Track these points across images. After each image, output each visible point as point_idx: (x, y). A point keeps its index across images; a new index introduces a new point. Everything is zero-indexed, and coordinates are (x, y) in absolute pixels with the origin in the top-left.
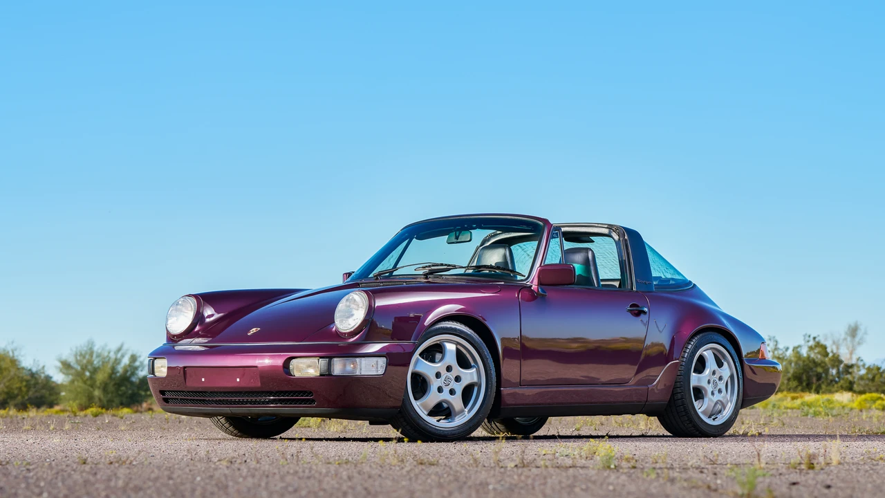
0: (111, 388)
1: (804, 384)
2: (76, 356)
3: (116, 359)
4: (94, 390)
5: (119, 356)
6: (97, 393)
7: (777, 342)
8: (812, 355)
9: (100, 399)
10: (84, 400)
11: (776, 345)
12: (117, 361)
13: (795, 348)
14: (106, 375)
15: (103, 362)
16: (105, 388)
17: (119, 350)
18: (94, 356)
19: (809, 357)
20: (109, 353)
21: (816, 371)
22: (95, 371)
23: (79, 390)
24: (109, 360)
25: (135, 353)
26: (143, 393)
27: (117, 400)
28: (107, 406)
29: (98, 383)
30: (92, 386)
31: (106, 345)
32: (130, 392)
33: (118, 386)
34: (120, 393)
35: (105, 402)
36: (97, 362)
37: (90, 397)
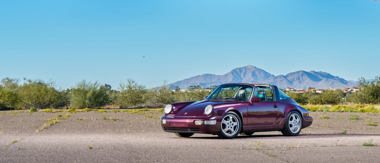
0: (92, 99)
1: (375, 97)
2: (78, 86)
4: (86, 100)
5: (96, 86)
6: (87, 101)
7: (365, 80)
8: (379, 85)
9: (88, 104)
10: (81, 104)
12: (95, 88)
13: (372, 82)
14: (91, 94)
15: (89, 89)
16: (90, 100)
17: (96, 84)
18: (86, 86)
19: (377, 86)
20: (92, 85)
22: (86, 92)
23: (80, 100)
24: (92, 88)
25: (102, 85)
26: (106, 101)
27: (95, 104)
28: (90, 107)
29: (87, 97)
30: (85, 99)
31: (90, 82)
32: (100, 101)
33: (95, 98)
34: (96, 101)
35: (90, 105)
36: (86, 89)
37: (84, 103)
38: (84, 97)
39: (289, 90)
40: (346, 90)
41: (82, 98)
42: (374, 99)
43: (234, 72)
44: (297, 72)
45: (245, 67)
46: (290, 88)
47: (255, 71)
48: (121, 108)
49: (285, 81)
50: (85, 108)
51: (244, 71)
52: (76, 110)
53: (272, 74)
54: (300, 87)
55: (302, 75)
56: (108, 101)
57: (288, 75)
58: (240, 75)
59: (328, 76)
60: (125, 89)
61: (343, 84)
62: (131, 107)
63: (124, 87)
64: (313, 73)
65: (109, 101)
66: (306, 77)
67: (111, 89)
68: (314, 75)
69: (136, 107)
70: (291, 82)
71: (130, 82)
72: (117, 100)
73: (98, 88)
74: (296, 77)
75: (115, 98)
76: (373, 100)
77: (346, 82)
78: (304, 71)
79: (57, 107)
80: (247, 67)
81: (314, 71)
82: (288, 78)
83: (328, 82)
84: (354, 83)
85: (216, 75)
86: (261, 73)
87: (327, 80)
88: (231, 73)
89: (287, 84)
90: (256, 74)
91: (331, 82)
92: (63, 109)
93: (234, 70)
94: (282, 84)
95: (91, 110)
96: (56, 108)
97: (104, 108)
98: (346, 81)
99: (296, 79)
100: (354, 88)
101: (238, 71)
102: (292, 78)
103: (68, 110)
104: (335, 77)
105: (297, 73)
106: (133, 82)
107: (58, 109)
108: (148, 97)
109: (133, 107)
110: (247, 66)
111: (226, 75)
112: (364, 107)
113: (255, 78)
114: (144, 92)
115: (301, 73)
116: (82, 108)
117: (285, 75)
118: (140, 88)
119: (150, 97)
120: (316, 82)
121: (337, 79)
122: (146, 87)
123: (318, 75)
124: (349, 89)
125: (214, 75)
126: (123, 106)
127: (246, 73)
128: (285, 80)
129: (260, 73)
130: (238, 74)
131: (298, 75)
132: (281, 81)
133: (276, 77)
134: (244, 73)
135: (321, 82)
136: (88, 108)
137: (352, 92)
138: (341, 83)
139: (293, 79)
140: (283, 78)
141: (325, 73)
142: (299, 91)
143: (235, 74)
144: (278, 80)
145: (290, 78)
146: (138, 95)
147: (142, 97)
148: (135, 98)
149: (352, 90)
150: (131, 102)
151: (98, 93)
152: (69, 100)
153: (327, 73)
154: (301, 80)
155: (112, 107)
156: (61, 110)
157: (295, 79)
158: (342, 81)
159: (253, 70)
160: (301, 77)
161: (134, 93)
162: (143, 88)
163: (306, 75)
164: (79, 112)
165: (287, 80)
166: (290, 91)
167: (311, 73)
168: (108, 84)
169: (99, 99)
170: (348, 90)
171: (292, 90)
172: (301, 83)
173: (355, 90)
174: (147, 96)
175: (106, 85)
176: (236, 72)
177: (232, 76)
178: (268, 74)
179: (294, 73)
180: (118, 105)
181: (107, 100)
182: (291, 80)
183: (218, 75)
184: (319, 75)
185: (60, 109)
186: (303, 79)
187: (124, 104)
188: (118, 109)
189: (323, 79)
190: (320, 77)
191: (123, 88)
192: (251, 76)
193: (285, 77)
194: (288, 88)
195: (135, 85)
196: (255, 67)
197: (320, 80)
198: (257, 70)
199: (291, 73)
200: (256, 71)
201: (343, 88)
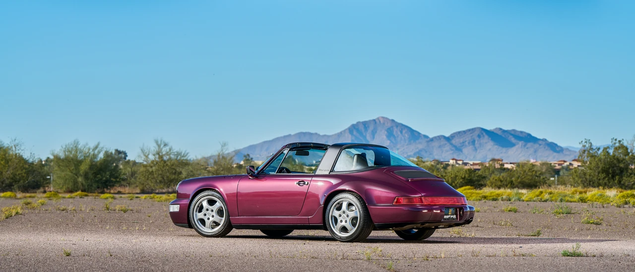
0: (91, 176)
1: (610, 176)
2: (65, 151)
3: (94, 154)
4: (78, 177)
5: (96, 152)
6: (80, 179)
7: (591, 144)
8: (617, 154)
9: (82, 184)
10: (70, 185)
11: (591, 146)
12: (95, 156)
13: (605, 149)
14: (87, 167)
15: (84, 157)
16: (86, 176)
17: (96, 147)
18: (78, 152)
19: (614, 156)
20: (89, 149)
21: (619, 166)
22: (79, 163)
23: (67, 177)
24: (89, 155)
25: (108, 150)
26: (114, 180)
27: (95, 185)
28: (87, 190)
29: (81, 172)
30: (76, 175)
31: (87, 144)
32: (104, 179)
33: (95, 174)
34: (97, 179)
35: (86, 187)
36: (80, 157)
37: (75, 182)
38: (74, 172)
39: (455, 163)
40: (559, 165)
41: (72, 172)
42: (608, 180)
43: (353, 128)
44: (469, 130)
45: (374, 120)
46: (456, 160)
47: (392, 127)
48: (143, 192)
49: (448, 147)
50: (76, 191)
51: (371, 127)
52: (60, 195)
53: (423, 133)
54: (475, 158)
55: (479, 136)
56: (118, 180)
57: (453, 136)
58: (364, 134)
59: (528, 139)
60: (151, 157)
61: (555, 154)
62: (161, 190)
63: (149, 155)
64: (499, 133)
65: (120, 179)
66: (486, 139)
67: (127, 158)
68: (501, 136)
69: (170, 190)
70: (458, 149)
71: (159, 146)
72: (135, 178)
73: (101, 156)
74: (467, 139)
75: (133, 174)
76: (605, 181)
77: (560, 149)
78: (483, 129)
79: (25, 189)
80: (377, 121)
81: (501, 129)
82: (453, 142)
83: (527, 148)
84: (576, 152)
85: (321, 134)
86: (404, 132)
87: (525, 146)
88: (348, 131)
89: (452, 152)
90: (395, 132)
91: (532, 150)
92: (36, 192)
93: (353, 126)
94: (442, 152)
95: (86, 196)
96: (23, 191)
97: (112, 191)
98: (561, 147)
99: (469, 143)
100: (574, 160)
101: (361, 128)
102: (462, 140)
103: (45, 195)
104: (540, 139)
105: (470, 132)
106: (165, 145)
107: (28, 192)
108: (192, 173)
109: (164, 191)
110: (378, 118)
111: (340, 135)
112: (585, 192)
113: (393, 140)
114: (185, 164)
115: (477, 133)
116: (71, 192)
117: (447, 135)
118: (177, 157)
119: (195, 172)
120: (504, 150)
121: (544, 143)
122: (189, 155)
123: (508, 137)
124: (565, 161)
125: (316, 134)
126: (145, 188)
127: (376, 132)
128: (448, 144)
129: (401, 132)
130: (361, 134)
131: (471, 135)
132: (440, 147)
133: (432, 140)
134: (372, 131)
135: (514, 149)
136: (82, 191)
137: (571, 167)
138: (551, 152)
139: (463, 143)
140: (443, 142)
141: (521, 132)
142: (474, 164)
143: (355, 133)
144: (436, 144)
145: (455, 141)
146: (174, 169)
147: (180, 173)
148: (168, 174)
149: (571, 164)
150: (161, 182)
151: (101, 164)
152: (49, 177)
153: (525, 133)
154: (477, 145)
155: (127, 190)
156: (33, 195)
157: (467, 143)
158: (553, 147)
159: (389, 125)
160: (477, 139)
161: (167, 165)
162: (183, 157)
163: (486, 137)
164: (64, 198)
165: (451, 144)
166: (457, 165)
167: (495, 132)
168: (121, 149)
169: (102, 176)
170: (564, 164)
171: (460, 162)
172: (478, 151)
173: (576, 164)
174: (192, 171)
175: (118, 152)
176: (358, 130)
177: (350, 136)
178: (416, 135)
179: (465, 132)
180: (137, 186)
181: (116, 178)
182: (460, 145)
183: (325, 135)
184: (511, 136)
185: (31, 193)
186: (480, 144)
187: (148, 184)
188: (137, 193)
189: (518, 144)
190: (513, 140)
191: (147, 157)
192: (385, 137)
193: (448, 139)
194: (453, 159)
195: (168, 150)
196: (393, 121)
197: (513, 145)
198: (397, 127)
199: (459, 132)
200: (394, 128)
201: (554, 160)
